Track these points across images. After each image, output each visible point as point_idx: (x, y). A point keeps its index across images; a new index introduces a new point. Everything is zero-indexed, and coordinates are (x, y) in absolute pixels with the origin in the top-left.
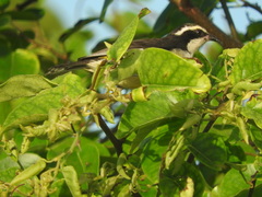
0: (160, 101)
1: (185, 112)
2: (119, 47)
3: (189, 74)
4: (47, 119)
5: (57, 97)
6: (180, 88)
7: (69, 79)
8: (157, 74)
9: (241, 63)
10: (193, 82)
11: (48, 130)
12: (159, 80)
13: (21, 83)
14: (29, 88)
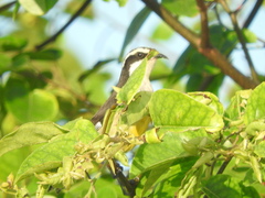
0: (173, 141)
1: (198, 149)
2: (129, 90)
3: (201, 114)
4: (61, 165)
5: (69, 143)
6: (193, 128)
7: (80, 124)
8: (170, 115)
9: (255, 104)
10: (206, 121)
11: (63, 179)
12: (172, 121)
13: (32, 130)
14: (40, 135)
